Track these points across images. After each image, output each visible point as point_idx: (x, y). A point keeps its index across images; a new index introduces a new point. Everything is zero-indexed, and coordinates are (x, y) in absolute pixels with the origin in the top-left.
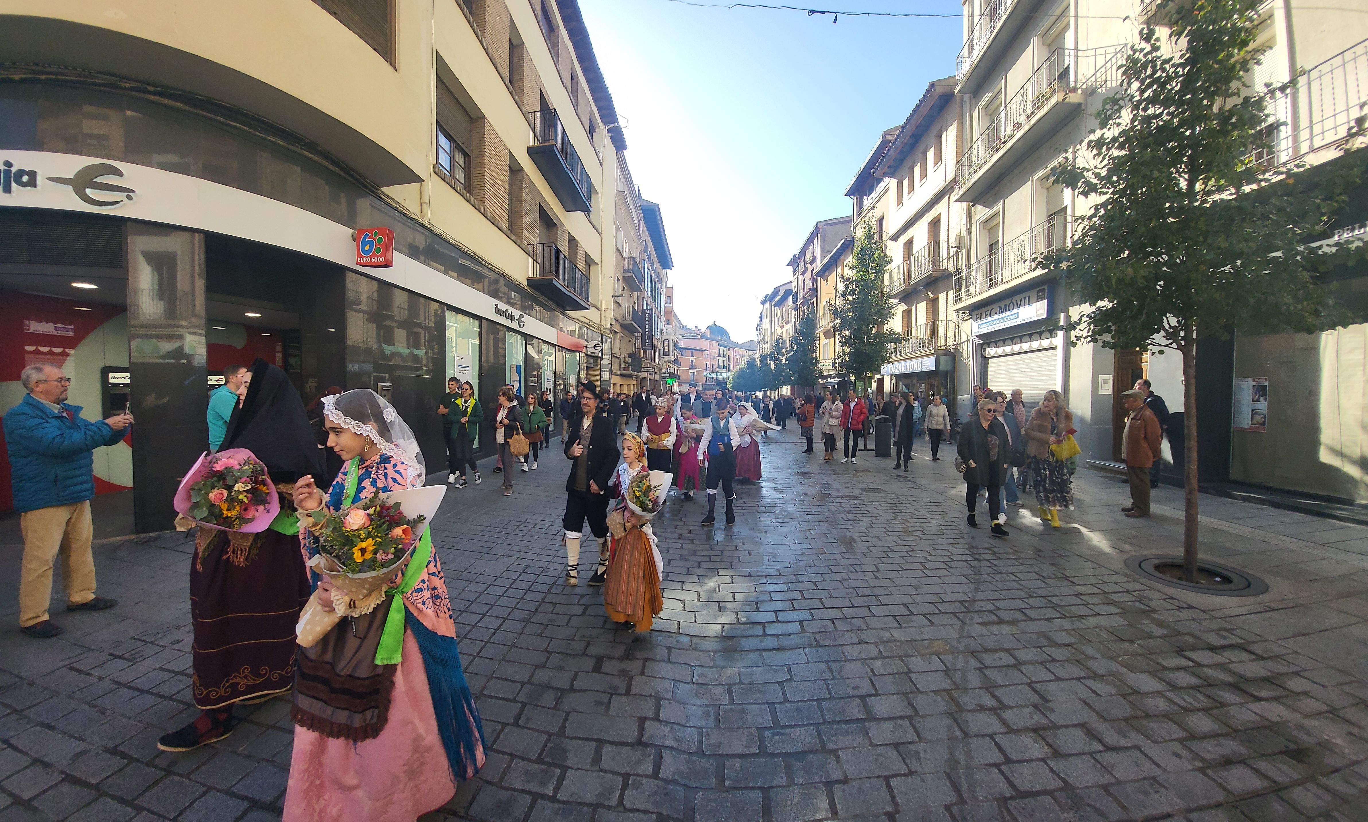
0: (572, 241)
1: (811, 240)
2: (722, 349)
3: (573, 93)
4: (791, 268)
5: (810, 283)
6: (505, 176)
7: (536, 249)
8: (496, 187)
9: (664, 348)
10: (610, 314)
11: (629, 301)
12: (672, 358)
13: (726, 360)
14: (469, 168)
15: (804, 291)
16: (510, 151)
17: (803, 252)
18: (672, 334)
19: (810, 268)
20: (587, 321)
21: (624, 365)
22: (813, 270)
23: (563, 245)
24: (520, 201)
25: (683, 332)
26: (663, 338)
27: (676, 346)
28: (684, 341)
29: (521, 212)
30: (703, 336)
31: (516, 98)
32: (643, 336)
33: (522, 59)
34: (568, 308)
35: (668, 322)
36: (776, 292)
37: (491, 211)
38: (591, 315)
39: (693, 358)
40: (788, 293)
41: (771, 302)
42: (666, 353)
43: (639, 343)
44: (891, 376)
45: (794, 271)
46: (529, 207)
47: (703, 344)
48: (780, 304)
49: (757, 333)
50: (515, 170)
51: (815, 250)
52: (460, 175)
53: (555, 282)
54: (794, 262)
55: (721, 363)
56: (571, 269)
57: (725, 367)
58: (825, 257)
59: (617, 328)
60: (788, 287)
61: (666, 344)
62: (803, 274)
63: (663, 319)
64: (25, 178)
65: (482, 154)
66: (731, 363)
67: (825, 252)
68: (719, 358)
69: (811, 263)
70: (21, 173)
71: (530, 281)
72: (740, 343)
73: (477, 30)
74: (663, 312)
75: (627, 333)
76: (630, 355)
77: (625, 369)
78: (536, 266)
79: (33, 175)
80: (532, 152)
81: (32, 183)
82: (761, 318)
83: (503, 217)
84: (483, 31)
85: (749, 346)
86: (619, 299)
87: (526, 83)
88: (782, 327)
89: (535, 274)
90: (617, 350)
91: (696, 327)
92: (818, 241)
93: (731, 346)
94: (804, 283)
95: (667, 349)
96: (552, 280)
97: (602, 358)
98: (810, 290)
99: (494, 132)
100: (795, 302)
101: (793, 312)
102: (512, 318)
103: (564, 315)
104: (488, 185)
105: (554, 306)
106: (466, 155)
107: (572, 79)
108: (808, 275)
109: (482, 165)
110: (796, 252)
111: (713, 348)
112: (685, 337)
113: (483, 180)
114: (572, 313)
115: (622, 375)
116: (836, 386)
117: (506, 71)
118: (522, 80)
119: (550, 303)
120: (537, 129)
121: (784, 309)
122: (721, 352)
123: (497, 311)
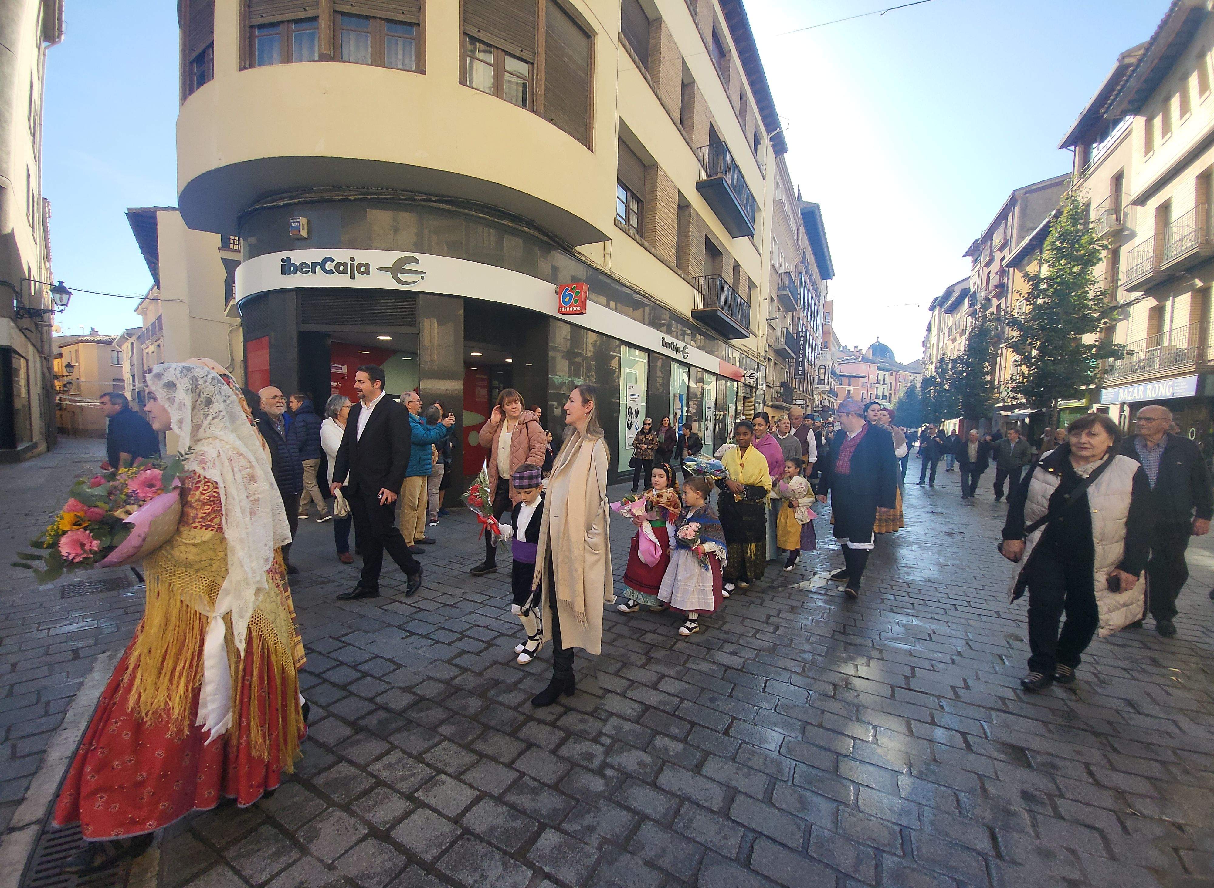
0: (737, 267)
1: (1003, 216)
2: (881, 373)
3: (742, 115)
4: (969, 259)
5: (998, 277)
6: (674, 215)
7: (701, 281)
8: (666, 227)
9: (819, 376)
10: (764, 340)
11: (783, 324)
12: (827, 388)
13: (887, 388)
14: (642, 212)
15: (987, 289)
16: (679, 191)
17: (989, 235)
18: (828, 358)
19: (998, 256)
20: (746, 349)
21: (776, 395)
22: (1003, 259)
23: (728, 275)
24: (687, 236)
25: (841, 355)
26: (818, 364)
27: (833, 373)
28: (843, 366)
29: (687, 247)
30: (865, 359)
31: (687, 137)
32: (797, 363)
33: (692, 96)
34: (731, 336)
35: (825, 344)
36: (949, 293)
37: (660, 251)
38: (750, 343)
39: (851, 388)
40: (965, 293)
41: (941, 307)
42: (821, 382)
43: (793, 370)
44: (1122, 405)
45: (975, 262)
46: (695, 241)
47: (862, 369)
48: (952, 310)
49: (924, 349)
50: (683, 206)
51: (1009, 230)
52: (634, 221)
53: (719, 313)
54: (974, 251)
55: (880, 393)
56: (734, 298)
57: (884, 398)
58: (1024, 238)
59: (771, 355)
60: (963, 286)
61: (822, 371)
62: (988, 265)
63: (819, 341)
64: (363, 269)
65: (654, 199)
66: (892, 392)
67: (1023, 230)
68: (877, 385)
69: (1001, 249)
70: (360, 265)
71: (695, 313)
72: (905, 364)
73: (653, 84)
74: (819, 332)
75: (780, 359)
76: (783, 384)
77: (777, 400)
78: (701, 297)
79: (367, 266)
80: (700, 187)
81: (367, 272)
82: (929, 330)
83: (671, 255)
84: (657, 82)
85: (914, 368)
86: (773, 322)
87: (697, 119)
88: (954, 340)
89: (700, 306)
90: (770, 379)
91: (856, 347)
92: (1015, 217)
93: (894, 369)
94: (988, 278)
95: (822, 377)
96: (717, 310)
97: (757, 388)
98: (996, 287)
99: (666, 176)
100: (971, 305)
101: (970, 319)
102: (677, 350)
103: (727, 343)
104: (658, 227)
105: (716, 336)
106: (639, 201)
107: (741, 98)
108: (995, 267)
109: (654, 209)
110: (979, 235)
111: (870, 372)
112: (844, 362)
113: (654, 223)
114: (734, 342)
115: (773, 407)
116: (1027, 420)
117: (677, 115)
118: (692, 117)
119: (713, 333)
120: (706, 162)
121: (958, 316)
122: (881, 378)
123: (664, 343)
